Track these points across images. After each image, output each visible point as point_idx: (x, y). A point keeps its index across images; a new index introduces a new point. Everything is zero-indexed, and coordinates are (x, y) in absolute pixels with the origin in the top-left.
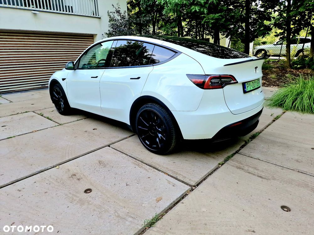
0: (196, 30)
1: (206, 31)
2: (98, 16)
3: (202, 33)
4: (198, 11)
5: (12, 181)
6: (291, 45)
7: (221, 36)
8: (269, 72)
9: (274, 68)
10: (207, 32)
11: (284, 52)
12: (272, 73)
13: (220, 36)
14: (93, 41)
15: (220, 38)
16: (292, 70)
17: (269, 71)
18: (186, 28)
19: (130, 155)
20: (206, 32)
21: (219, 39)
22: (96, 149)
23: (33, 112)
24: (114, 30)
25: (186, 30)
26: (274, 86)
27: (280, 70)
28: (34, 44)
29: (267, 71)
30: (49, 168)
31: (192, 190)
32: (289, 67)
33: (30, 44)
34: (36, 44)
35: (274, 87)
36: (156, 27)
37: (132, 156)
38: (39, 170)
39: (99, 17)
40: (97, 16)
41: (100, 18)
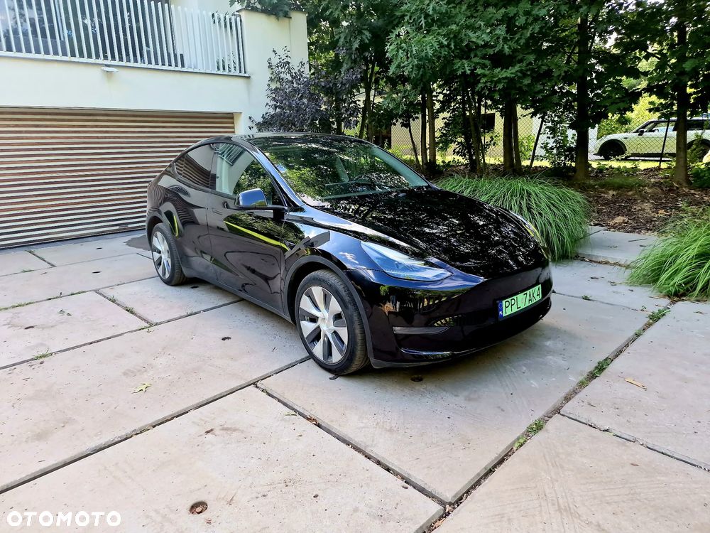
0: (463, 99)
1: (486, 99)
2: (245, 73)
3: (477, 105)
4: (468, 72)
5: (32, 474)
6: (688, 132)
7: (520, 111)
8: (636, 196)
9: (648, 185)
10: (489, 102)
11: (672, 147)
12: (644, 199)
13: (518, 111)
14: (233, 128)
15: (519, 115)
16: (693, 191)
17: (636, 193)
18: (440, 93)
19: (301, 411)
20: (486, 103)
21: (516, 119)
22: (226, 392)
23: (94, 291)
24: (278, 104)
25: (441, 97)
26: (648, 230)
27: (664, 193)
28: (105, 138)
29: (630, 193)
30: (116, 440)
31: (445, 515)
32: (684, 184)
33: (98, 138)
34: (110, 137)
35: (650, 233)
36: (372, 92)
37: (306, 413)
38: (94, 446)
39: (246, 75)
40: (243, 74)
41: (249, 77)
